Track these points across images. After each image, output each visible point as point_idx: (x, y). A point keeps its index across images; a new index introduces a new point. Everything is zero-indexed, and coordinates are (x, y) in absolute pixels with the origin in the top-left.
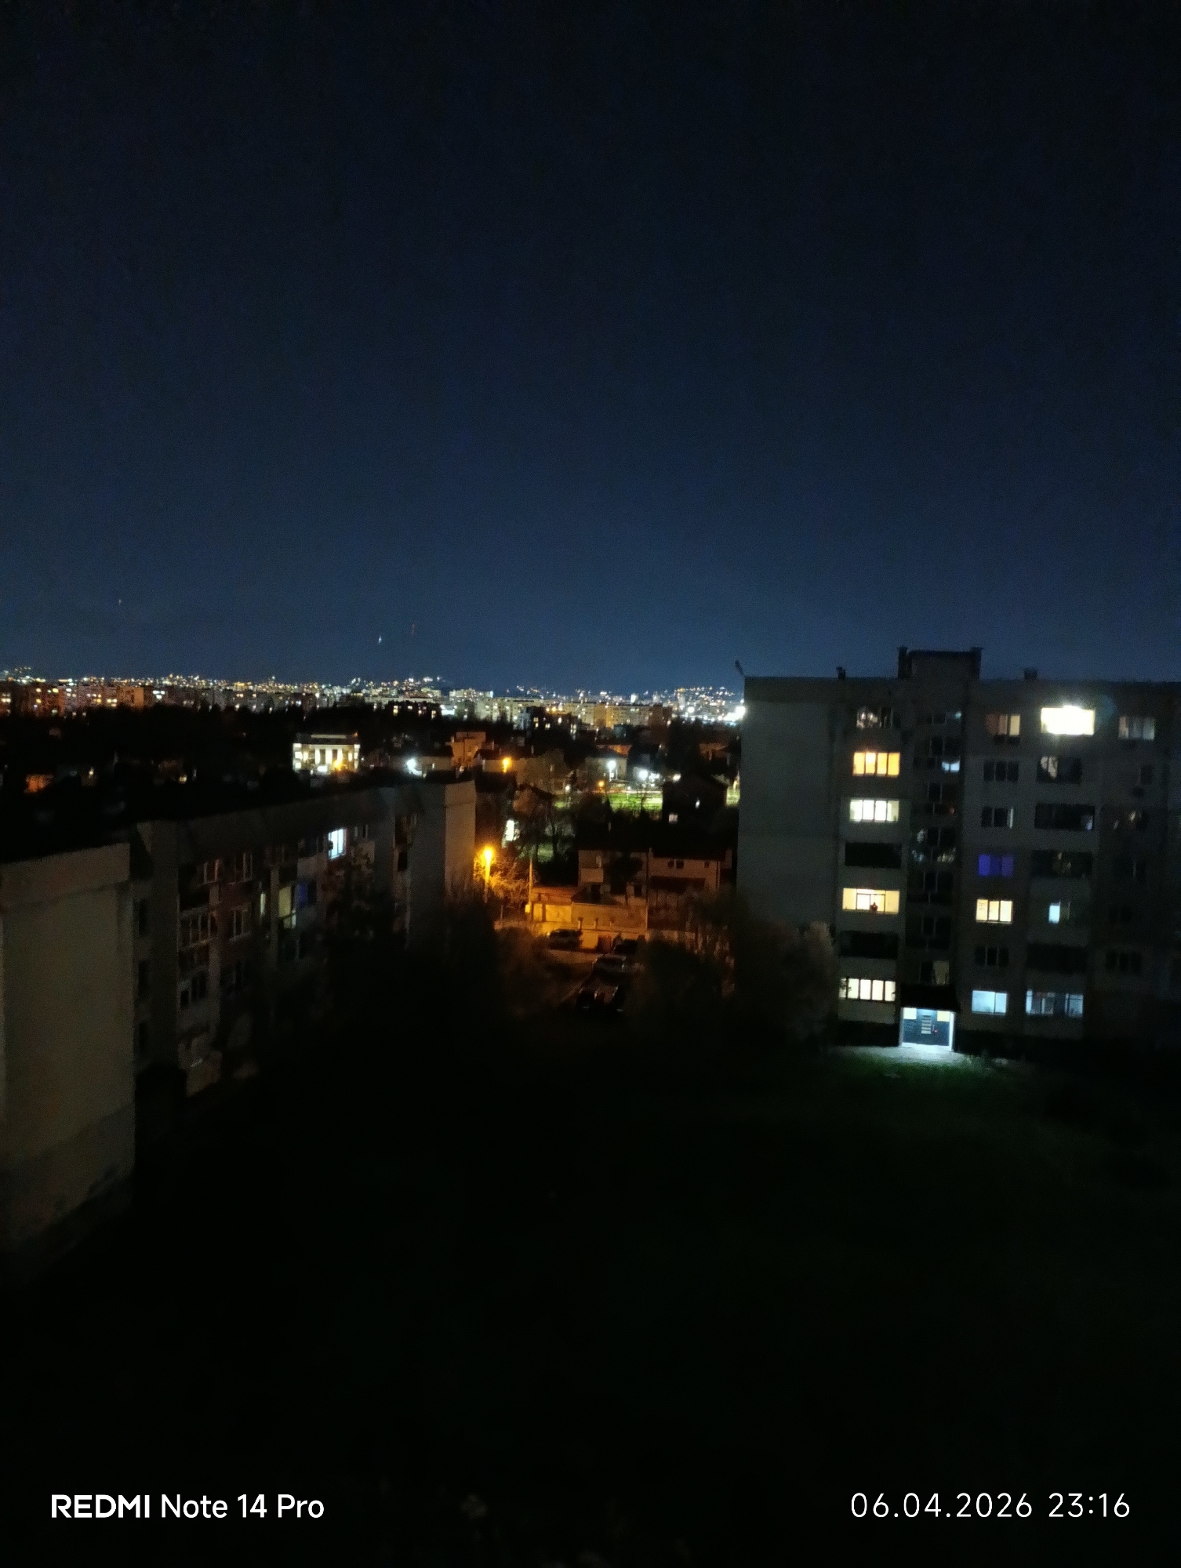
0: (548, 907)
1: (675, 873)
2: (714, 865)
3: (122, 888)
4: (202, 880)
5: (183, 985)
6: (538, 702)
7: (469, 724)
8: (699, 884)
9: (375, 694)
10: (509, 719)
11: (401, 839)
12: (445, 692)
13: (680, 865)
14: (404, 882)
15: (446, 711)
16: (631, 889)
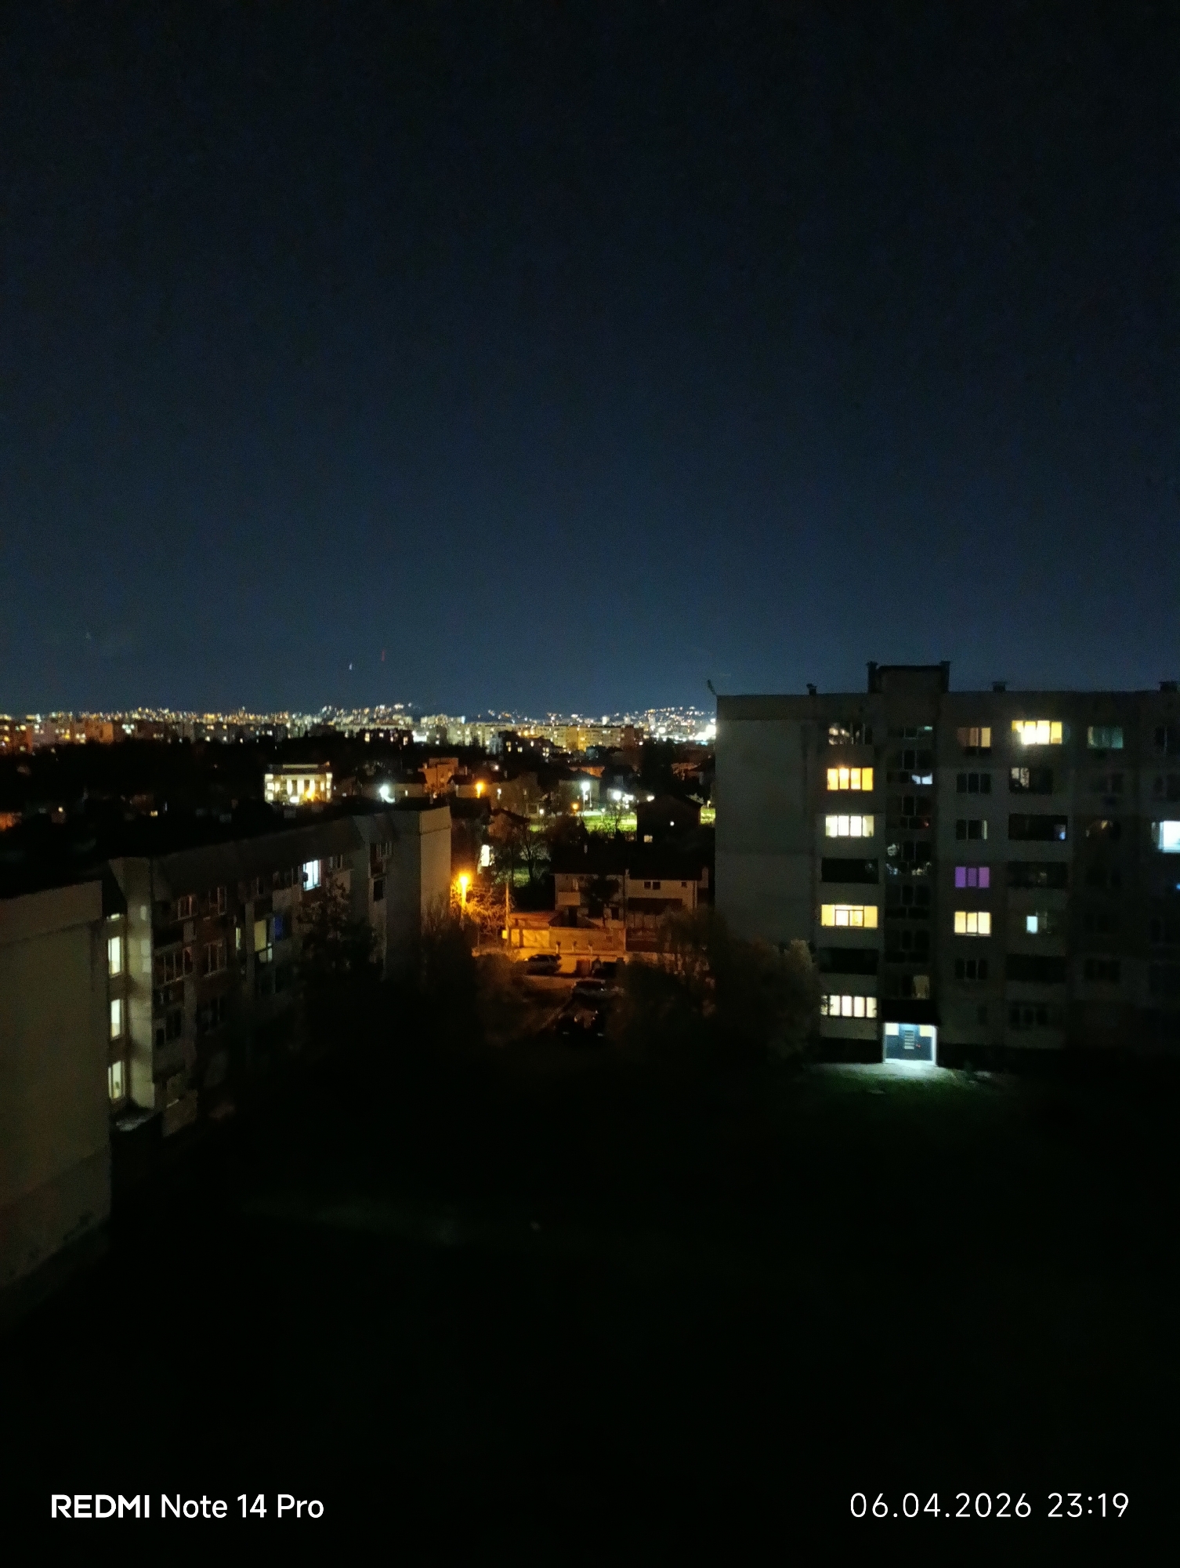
0: (525, 932)
1: (652, 894)
2: (691, 885)
3: (95, 927)
4: (176, 916)
5: (159, 1024)
6: (510, 727)
7: (442, 750)
8: (677, 903)
9: (346, 722)
10: (481, 744)
11: (376, 869)
12: (417, 719)
13: (657, 886)
14: (378, 911)
15: (418, 738)
16: (608, 912)
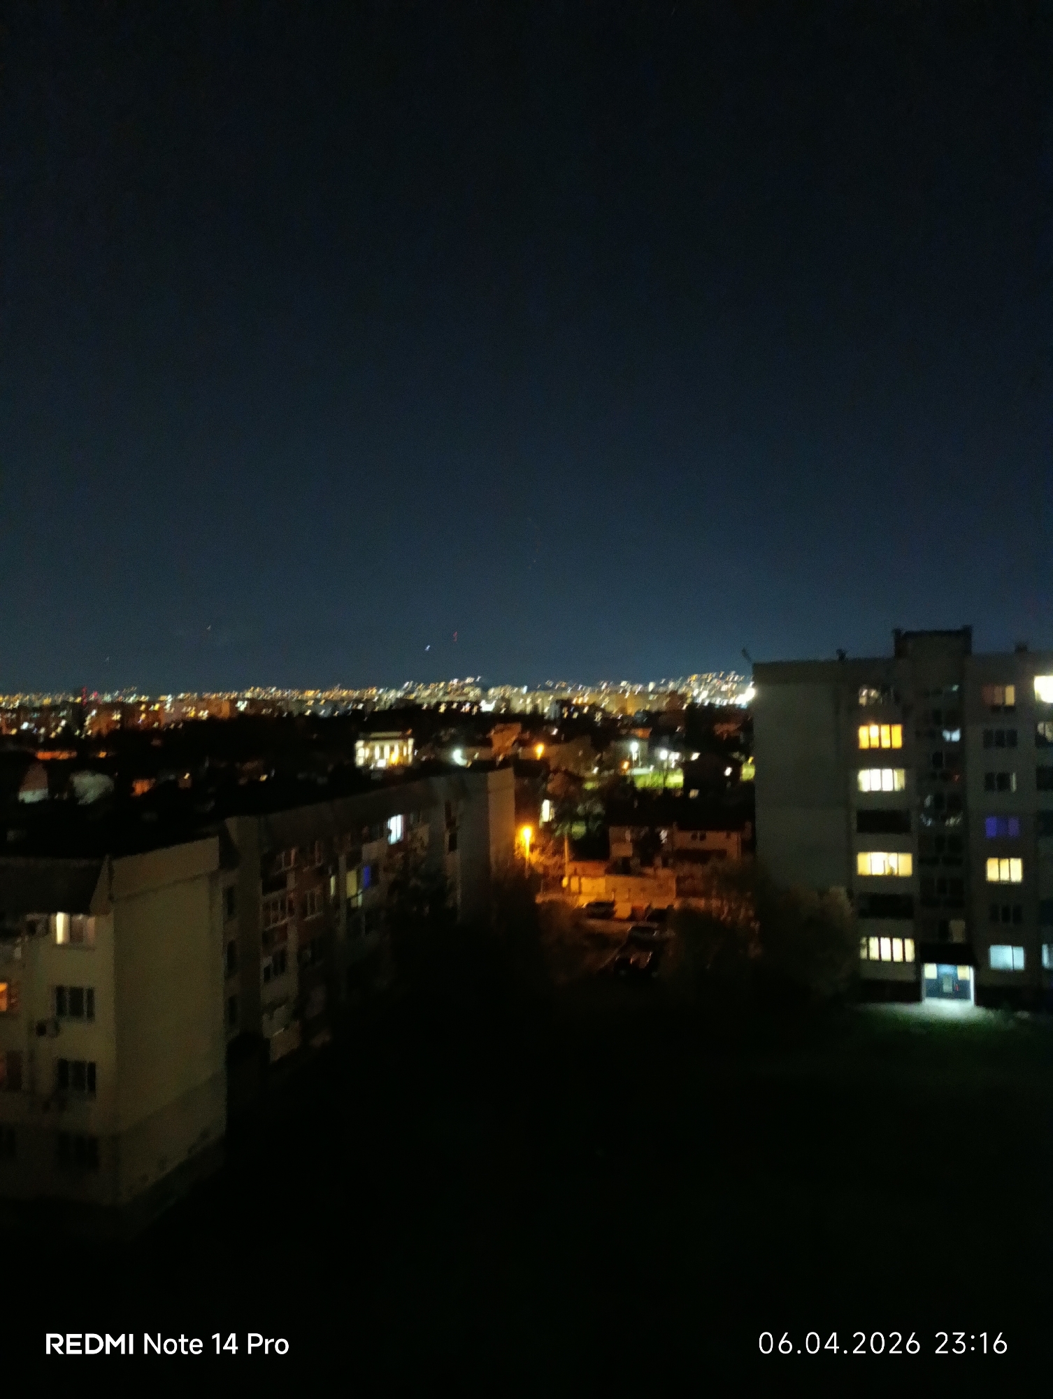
0: (583, 880)
1: (699, 845)
2: (735, 837)
3: (213, 877)
4: (280, 866)
5: (266, 961)
6: (567, 694)
7: (507, 717)
8: (722, 854)
9: (425, 695)
10: (540, 711)
11: (451, 823)
12: (485, 689)
13: (703, 838)
14: (454, 861)
15: (485, 707)
16: (658, 861)
